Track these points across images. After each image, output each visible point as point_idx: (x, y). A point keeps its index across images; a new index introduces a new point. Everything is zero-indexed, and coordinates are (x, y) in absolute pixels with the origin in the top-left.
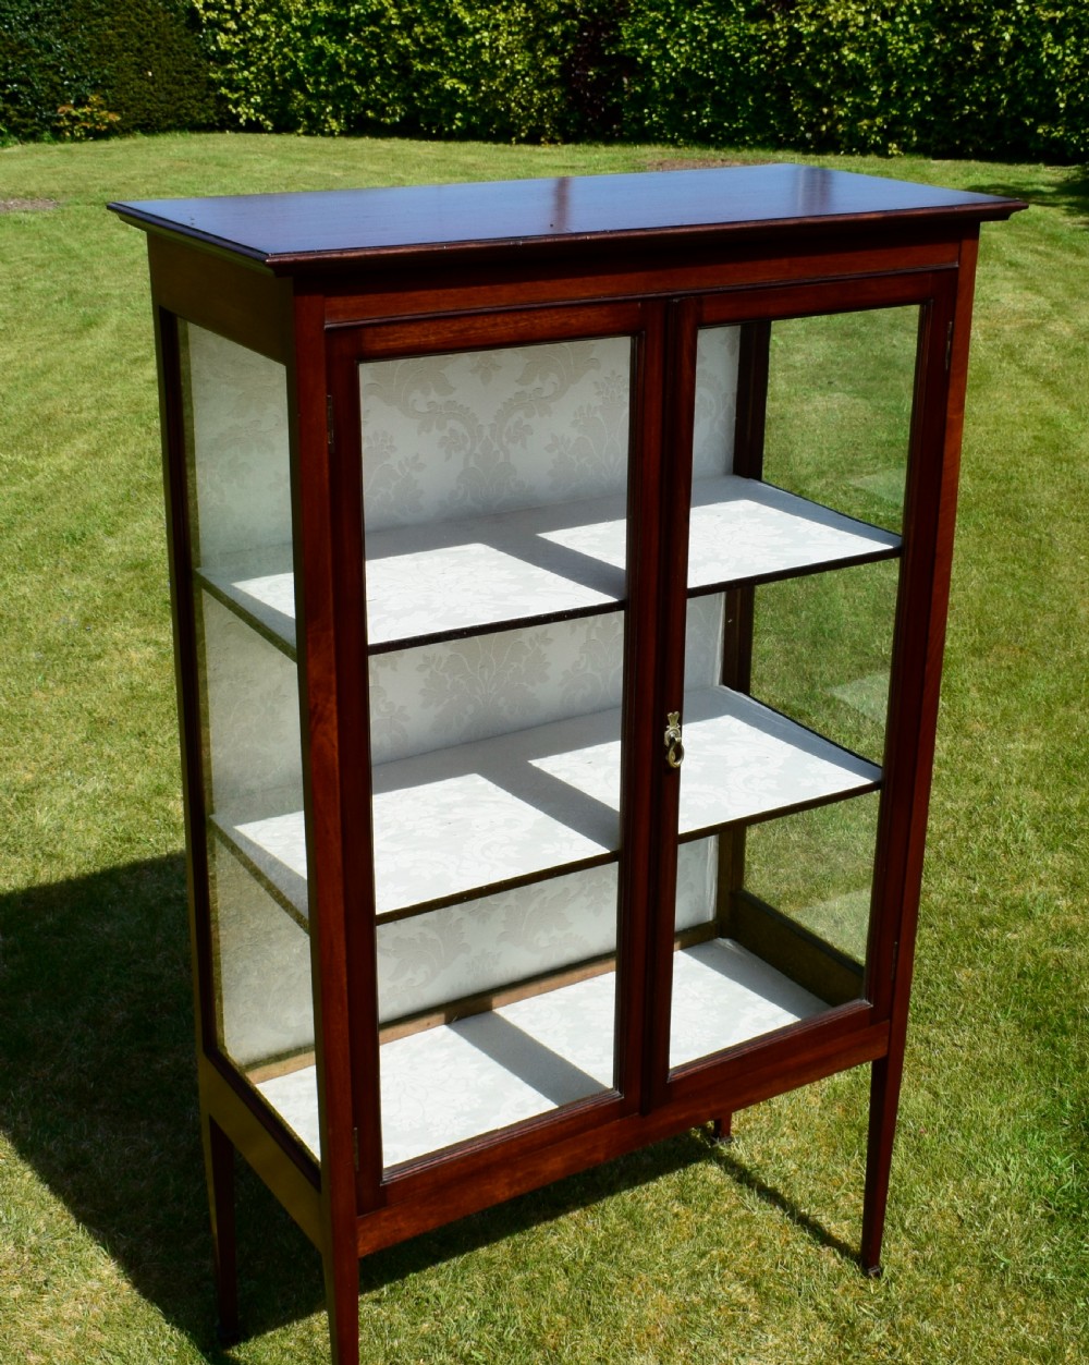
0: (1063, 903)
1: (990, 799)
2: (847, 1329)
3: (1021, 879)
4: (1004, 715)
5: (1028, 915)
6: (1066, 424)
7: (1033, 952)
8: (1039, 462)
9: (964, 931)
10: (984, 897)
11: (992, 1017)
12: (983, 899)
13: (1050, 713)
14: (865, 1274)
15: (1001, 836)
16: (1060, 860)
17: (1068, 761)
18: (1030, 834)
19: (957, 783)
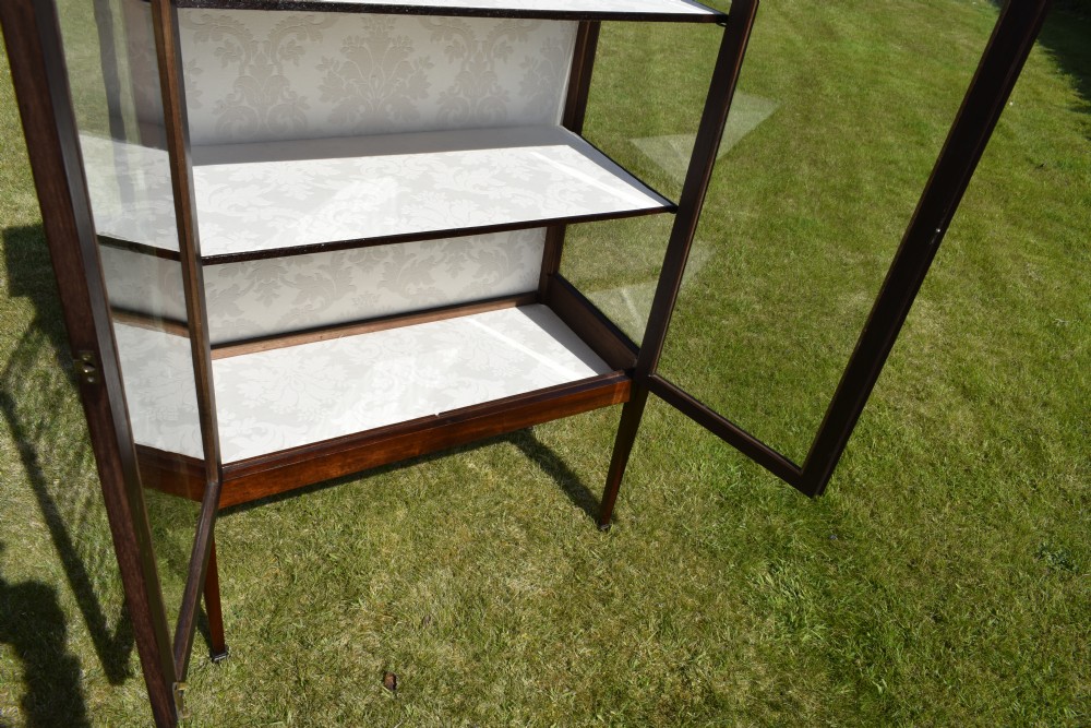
0: (758, 307)
1: (724, 242)
2: (580, 565)
3: (735, 289)
4: (740, 196)
5: (737, 311)
6: (799, 44)
7: (736, 333)
8: (782, 61)
9: (697, 314)
10: (713, 296)
11: (705, 371)
12: (712, 297)
13: (765, 198)
14: (599, 529)
15: (727, 263)
16: (759, 282)
17: (772, 226)
18: (744, 265)
19: (707, 230)
